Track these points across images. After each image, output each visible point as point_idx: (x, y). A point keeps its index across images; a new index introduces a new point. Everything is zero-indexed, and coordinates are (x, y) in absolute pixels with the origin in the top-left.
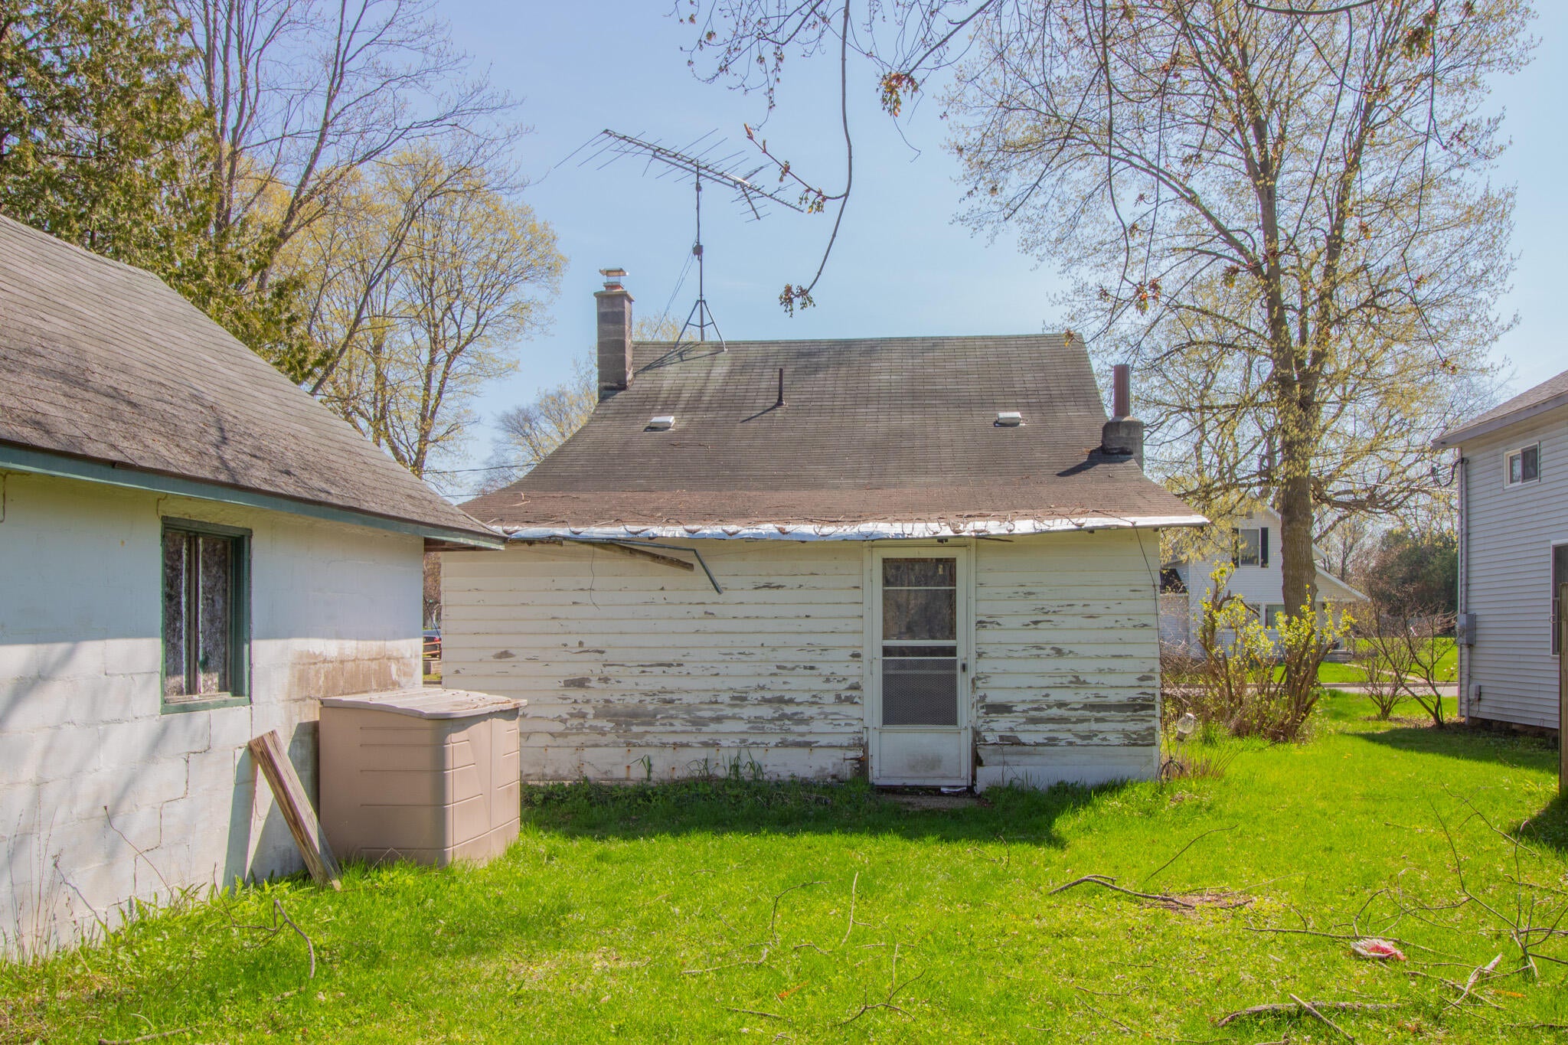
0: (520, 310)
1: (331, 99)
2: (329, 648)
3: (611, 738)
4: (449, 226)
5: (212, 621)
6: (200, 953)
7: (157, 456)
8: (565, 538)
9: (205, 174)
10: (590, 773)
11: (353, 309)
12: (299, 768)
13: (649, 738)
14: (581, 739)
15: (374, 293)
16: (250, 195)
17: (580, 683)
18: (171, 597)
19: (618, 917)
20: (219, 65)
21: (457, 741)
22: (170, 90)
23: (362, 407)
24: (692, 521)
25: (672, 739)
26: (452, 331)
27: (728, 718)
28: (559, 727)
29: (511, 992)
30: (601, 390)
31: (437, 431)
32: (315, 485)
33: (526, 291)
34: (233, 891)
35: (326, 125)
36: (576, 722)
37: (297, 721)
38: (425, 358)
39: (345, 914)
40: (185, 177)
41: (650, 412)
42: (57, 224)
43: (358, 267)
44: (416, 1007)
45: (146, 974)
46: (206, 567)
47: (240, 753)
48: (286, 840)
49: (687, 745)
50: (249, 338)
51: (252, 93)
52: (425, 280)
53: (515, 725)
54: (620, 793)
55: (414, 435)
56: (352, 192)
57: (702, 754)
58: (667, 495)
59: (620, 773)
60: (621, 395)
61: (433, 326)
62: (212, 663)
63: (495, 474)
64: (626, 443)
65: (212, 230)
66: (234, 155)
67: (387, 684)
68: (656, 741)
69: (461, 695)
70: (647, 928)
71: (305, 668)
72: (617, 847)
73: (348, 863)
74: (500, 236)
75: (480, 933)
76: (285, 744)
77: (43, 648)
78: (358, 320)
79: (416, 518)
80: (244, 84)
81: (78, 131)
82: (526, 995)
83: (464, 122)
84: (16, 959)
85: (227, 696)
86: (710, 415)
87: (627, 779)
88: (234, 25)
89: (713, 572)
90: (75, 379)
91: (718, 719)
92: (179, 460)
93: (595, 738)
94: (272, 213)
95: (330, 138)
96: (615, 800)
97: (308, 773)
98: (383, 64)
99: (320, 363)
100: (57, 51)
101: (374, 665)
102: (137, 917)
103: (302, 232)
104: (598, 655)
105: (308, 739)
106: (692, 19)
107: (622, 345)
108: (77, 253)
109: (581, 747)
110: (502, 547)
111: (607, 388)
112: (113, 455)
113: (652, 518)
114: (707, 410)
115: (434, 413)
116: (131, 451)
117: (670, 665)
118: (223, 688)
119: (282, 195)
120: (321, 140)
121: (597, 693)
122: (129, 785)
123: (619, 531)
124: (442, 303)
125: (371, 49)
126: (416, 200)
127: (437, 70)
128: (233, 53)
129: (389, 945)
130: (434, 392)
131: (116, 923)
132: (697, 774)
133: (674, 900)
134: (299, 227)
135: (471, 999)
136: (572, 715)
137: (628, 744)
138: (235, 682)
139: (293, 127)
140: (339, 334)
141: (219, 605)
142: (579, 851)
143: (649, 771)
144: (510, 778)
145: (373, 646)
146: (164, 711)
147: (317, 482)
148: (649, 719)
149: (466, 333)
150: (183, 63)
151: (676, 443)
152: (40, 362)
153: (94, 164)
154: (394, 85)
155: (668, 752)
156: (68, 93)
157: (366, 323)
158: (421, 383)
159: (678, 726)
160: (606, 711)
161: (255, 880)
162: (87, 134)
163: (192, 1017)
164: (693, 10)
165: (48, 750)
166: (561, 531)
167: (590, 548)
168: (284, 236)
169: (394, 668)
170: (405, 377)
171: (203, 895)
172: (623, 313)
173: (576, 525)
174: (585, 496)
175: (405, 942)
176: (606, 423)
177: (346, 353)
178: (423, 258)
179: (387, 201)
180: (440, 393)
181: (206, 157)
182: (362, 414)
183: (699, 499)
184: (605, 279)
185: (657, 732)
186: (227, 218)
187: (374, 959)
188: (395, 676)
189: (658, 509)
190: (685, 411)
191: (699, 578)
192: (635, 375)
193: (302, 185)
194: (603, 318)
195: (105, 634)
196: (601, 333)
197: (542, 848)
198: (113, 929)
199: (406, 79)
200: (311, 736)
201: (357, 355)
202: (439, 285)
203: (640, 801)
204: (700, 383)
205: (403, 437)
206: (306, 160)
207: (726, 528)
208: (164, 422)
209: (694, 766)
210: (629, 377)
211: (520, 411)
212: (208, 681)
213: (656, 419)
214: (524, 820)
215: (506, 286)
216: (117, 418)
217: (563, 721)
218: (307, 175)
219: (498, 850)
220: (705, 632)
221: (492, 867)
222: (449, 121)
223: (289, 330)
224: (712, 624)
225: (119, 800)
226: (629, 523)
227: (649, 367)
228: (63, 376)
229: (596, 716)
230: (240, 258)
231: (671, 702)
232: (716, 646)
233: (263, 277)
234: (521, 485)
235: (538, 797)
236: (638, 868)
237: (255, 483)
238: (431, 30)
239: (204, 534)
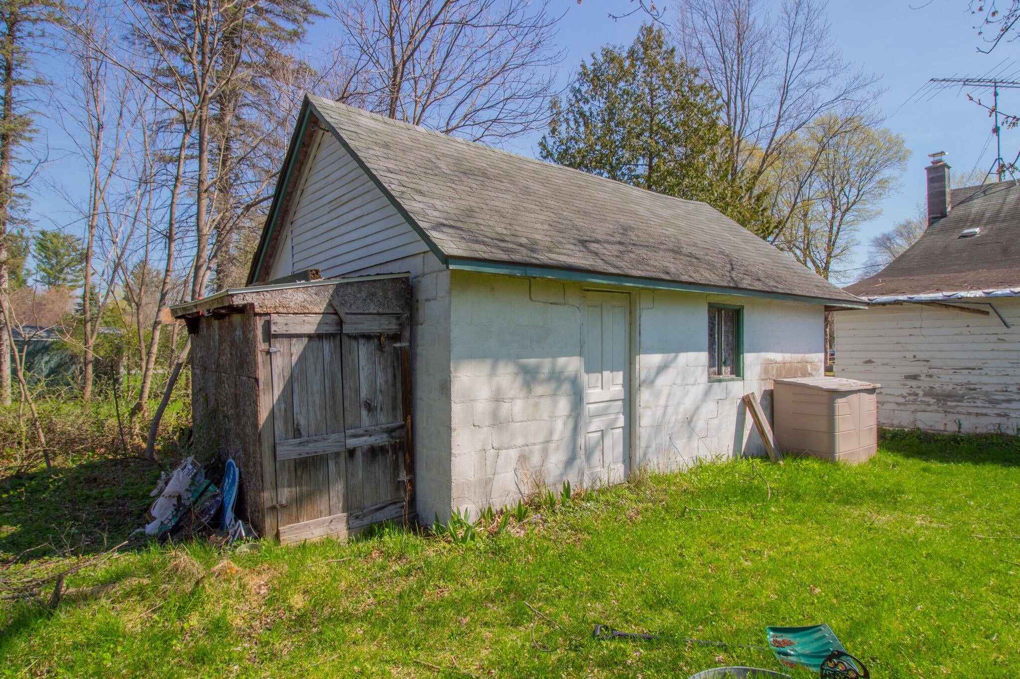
0: (883, 183)
1: (782, 104)
2: (778, 357)
3: (934, 407)
4: (841, 150)
5: (727, 345)
6: (723, 482)
7: (706, 279)
8: (904, 301)
9: (727, 155)
10: (920, 425)
11: (793, 199)
12: (764, 410)
13: (959, 409)
14: (915, 407)
15: (803, 189)
16: (745, 157)
17: (915, 377)
18: (711, 335)
19: (933, 501)
20: (732, 105)
21: (840, 402)
22: (713, 124)
23: (797, 244)
24: (988, 287)
25: (975, 411)
26: (845, 200)
27: (1015, 400)
28: (901, 400)
29: (866, 526)
30: (930, 219)
31: (837, 251)
32: (771, 285)
33: (886, 173)
34: (736, 459)
35: (779, 117)
36: (912, 398)
37: (763, 389)
38: (829, 216)
39: (785, 476)
40: (718, 159)
41: (963, 227)
42: (669, 191)
43: (795, 179)
44: (817, 522)
45: (701, 486)
46: (725, 323)
47: (739, 401)
48: (759, 441)
49: (986, 415)
50: (743, 223)
51: (746, 113)
52: (830, 178)
53: (873, 397)
54: (939, 438)
55: (824, 255)
56: (793, 144)
57: (998, 420)
58: (972, 273)
59: (940, 427)
60: (943, 220)
61: (834, 200)
62: (728, 362)
63: (869, 269)
64: (946, 247)
65: (730, 177)
66: (739, 142)
67: (805, 374)
68: (964, 411)
69: (844, 381)
70: (951, 509)
71: (767, 366)
72: (935, 465)
73: (787, 454)
74: (870, 147)
75: (852, 495)
76: (758, 399)
77: (666, 355)
78: (795, 203)
79: (819, 296)
80: (743, 111)
81: (678, 150)
82: (875, 529)
83: (849, 96)
84: (657, 472)
85: (734, 376)
86: (1005, 224)
87: (945, 431)
88: (739, 86)
89: (1003, 316)
90: (676, 251)
91: (1009, 401)
92: (714, 279)
93: (924, 407)
94: (755, 163)
95: (781, 123)
96: (936, 441)
97: (768, 412)
98: (807, 81)
99: (776, 227)
100: (671, 121)
101: (799, 365)
102: (699, 464)
103: (769, 169)
104: (925, 363)
105: (768, 397)
106: (981, 9)
107: (943, 193)
108: (678, 201)
109: (915, 411)
110: (866, 308)
111: (933, 218)
112: (691, 280)
113: (961, 287)
114: (1003, 221)
115: (834, 242)
116: (697, 278)
117: (973, 369)
118: (732, 373)
119: (759, 154)
120: (777, 126)
121: (925, 383)
122: (697, 409)
123: (939, 295)
124: (838, 188)
125: (803, 75)
126: (825, 140)
127: (835, 75)
128: (739, 98)
129: (805, 493)
130: (834, 232)
131: (691, 465)
132: (993, 431)
133: (972, 497)
134: (767, 167)
135: (845, 524)
136: (909, 394)
137: (945, 412)
138: (737, 372)
139: (765, 123)
140: (786, 211)
141: (730, 338)
142: (911, 465)
143: (960, 427)
144: (871, 423)
145: (799, 356)
146: (709, 381)
147: (772, 283)
148: (960, 398)
149: (851, 200)
150: (718, 111)
151: (978, 243)
152: (665, 247)
153: (684, 162)
154: (812, 89)
155: (973, 418)
156: (675, 136)
157: (800, 204)
158: (827, 229)
159: (979, 403)
160: (931, 393)
161: (745, 456)
162: (682, 150)
163: (719, 505)
164: (982, 3)
165: (669, 394)
166: (901, 298)
167: (920, 305)
168: (760, 173)
169: (809, 367)
170: (819, 227)
171: (724, 459)
172: (944, 176)
173: (912, 294)
174: (916, 278)
175: (813, 493)
176: (933, 237)
177: (790, 220)
178: (828, 168)
179: (810, 144)
180: (838, 233)
181: (727, 148)
182: (798, 248)
183: (994, 274)
184: (932, 159)
185: (964, 406)
186: (735, 170)
187: (798, 497)
188: (810, 371)
189: (965, 282)
190: (987, 224)
191: (993, 319)
192: (952, 208)
193: (769, 147)
194: (931, 181)
195: (687, 350)
196: (930, 188)
197: (889, 461)
198: (690, 467)
199: (818, 85)
200: (770, 397)
201: (796, 220)
202: (837, 179)
203: (952, 443)
204: (998, 207)
205: (818, 256)
206: (770, 136)
207: (1013, 289)
208: (709, 264)
209: (991, 427)
210: (949, 209)
211: (884, 235)
212: (726, 370)
213: (966, 231)
214: (879, 446)
215: (874, 173)
216: (691, 264)
217: (904, 397)
218: (770, 144)
219: (864, 458)
220: (998, 350)
221: (860, 466)
222: (842, 98)
223: (762, 215)
224: (1003, 346)
225: (692, 417)
226: (946, 291)
227: (962, 202)
228: (673, 251)
229: (925, 395)
230: (741, 187)
231: (975, 389)
232: (1006, 358)
233: (751, 193)
234: (879, 275)
235: (888, 436)
236: (949, 478)
237: (745, 286)
238: (831, 57)
239: (725, 309)
